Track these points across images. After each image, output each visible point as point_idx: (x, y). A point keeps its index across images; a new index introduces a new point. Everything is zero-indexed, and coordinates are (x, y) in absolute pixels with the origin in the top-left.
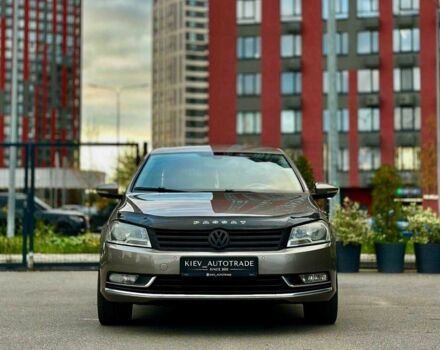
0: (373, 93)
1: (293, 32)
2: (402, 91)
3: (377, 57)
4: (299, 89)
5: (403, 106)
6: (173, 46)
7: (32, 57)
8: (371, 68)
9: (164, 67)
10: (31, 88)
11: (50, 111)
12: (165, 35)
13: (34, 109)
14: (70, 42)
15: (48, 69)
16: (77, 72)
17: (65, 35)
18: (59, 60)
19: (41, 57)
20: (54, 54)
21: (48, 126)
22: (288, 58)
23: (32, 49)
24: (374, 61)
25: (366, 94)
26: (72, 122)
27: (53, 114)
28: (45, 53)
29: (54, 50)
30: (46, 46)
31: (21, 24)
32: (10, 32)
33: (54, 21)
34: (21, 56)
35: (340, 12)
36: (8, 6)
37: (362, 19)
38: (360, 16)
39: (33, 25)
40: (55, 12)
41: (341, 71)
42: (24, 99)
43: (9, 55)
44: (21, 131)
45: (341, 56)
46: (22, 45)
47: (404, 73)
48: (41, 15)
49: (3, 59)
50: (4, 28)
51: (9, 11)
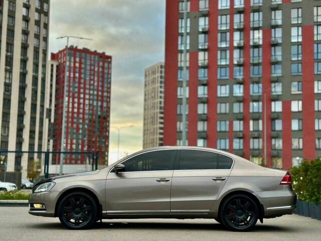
0: (240, 131)
1: (204, 103)
2: (254, 131)
3: (242, 115)
4: (206, 129)
5: (254, 138)
6: (153, 107)
7: (87, 112)
8: (240, 120)
9: (149, 117)
10: (86, 126)
12: (150, 102)
13: (87, 136)
14: (105, 105)
15: (94, 117)
16: (108, 119)
17: (102, 101)
18: (99, 113)
19: (91, 112)
20: (97, 111)
21: (93, 145)
22: (201, 114)
23: (87, 108)
24: (241, 116)
25: (237, 132)
26: (105, 143)
27: (96, 138)
28: (93, 110)
29: (97, 108)
30: (93, 106)
31: (82, 96)
32: (76, 100)
33: (98, 95)
34: (81, 111)
35: (226, 93)
36: (76, 87)
37: (236, 97)
38: (234, 95)
39: (87, 97)
40: (98, 91)
41: (225, 121)
42: (82, 132)
43: (76, 110)
44: (80, 147)
45: (225, 114)
46: (82, 106)
47: (255, 122)
48: (91, 92)
49: (73, 113)
50: (74, 98)
51: (76, 90)
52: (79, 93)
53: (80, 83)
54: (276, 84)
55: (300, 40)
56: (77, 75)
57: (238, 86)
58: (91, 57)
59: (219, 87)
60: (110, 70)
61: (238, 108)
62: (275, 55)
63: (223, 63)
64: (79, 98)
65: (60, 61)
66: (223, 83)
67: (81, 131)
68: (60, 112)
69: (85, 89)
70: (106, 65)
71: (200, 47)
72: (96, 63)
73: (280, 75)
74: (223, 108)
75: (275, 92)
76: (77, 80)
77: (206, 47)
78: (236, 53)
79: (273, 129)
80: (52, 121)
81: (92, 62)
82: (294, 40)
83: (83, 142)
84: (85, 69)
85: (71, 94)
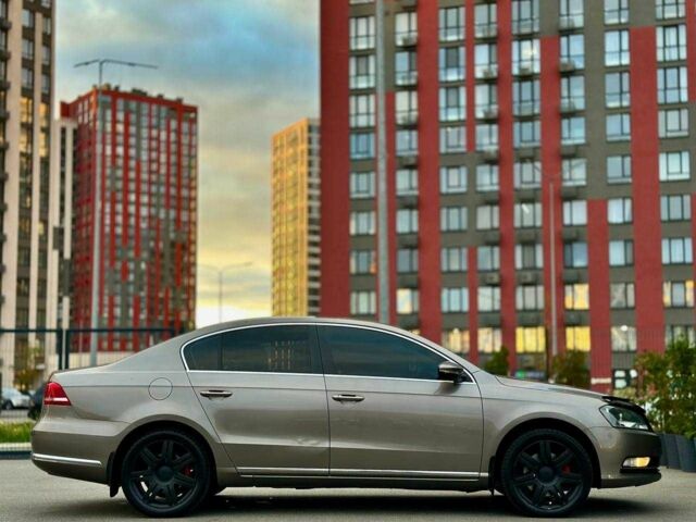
0: (493, 271)
1: (410, 207)
2: (524, 269)
3: (497, 233)
4: (415, 268)
5: (526, 285)
7: (144, 233)
8: (492, 244)
10: (143, 266)
11: (164, 290)
13: (146, 288)
14: (184, 216)
15: (161, 245)
16: (193, 248)
17: (179, 209)
18: (172, 236)
19: (153, 233)
20: (167, 230)
21: (160, 307)
22: (403, 234)
23: (144, 225)
24: (493, 237)
25: (487, 271)
26: (187, 302)
27: (167, 292)
28: (157, 229)
29: (168, 226)
30: (159, 221)
31: (133, 197)
32: (119, 207)
33: (168, 195)
34: (132, 232)
35: (459, 186)
36: (117, 179)
37: (482, 193)
38: (479, 189)
39: (145, 199)
40: (168, 185)
41: (460, 248)
42: (135, 277)
43: (119, 230)
44: (131, 312)
45: (460, 231)
46: (132, 221)
47: (526, 249)
48: (154, 189)
49: (113, 235)
50: (114, 202)
51: (120, 185)
52: (126, 192)
53: (126, 169)
54: (574, 162)
55: (626, 60)
56: (120, 150)
57: (487, 167)
58: (150, 110)
59: (443, 172)
60: (194, 138)
61: (487, 218)
62: (569, 97)
63: (453, 116)
64: (126, 203)
65: (80, 118)
66: (454, 161)
67: (131, 277)
68: (84, 235)
69: (138, 181)
70: (185, 127)
71: (400, 82)
72: (163, 122)
73: (582, 141)
74: (452, 219)
75: (570, 179)
76: (120, 162)
77: (413, 81)
78: (482, 94)
79: (568, 264)
80: (67, 255)
81: (154, 121)
82: (611, 61)
83: (138, 300)
84: (138, 136)
85: (108, 194)
